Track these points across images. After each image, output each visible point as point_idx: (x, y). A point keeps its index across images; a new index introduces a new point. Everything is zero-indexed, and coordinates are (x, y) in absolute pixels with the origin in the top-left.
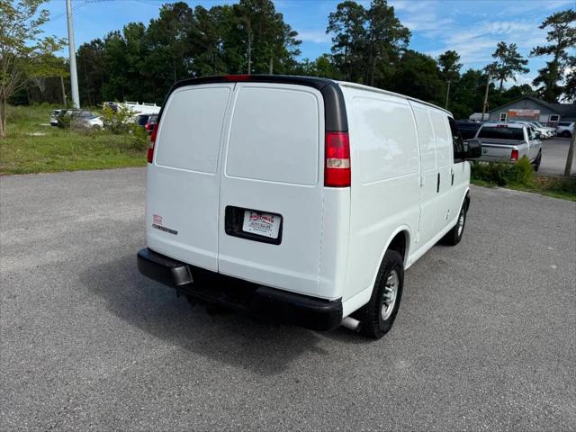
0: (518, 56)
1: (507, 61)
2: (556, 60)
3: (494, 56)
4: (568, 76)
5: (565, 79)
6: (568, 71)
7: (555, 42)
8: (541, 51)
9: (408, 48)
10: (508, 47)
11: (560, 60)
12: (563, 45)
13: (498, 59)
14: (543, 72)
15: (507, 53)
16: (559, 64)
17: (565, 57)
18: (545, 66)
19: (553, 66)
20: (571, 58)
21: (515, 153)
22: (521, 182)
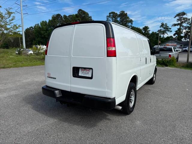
0: (168, 27)
1: (164, 28)
2: (180, 28)
3: (160, 27)
4: (184, 32)
5: (184, 33)
6: (184, 31)
7: (179, 22)
8: (175, 25)
9: (133, 26)
10: (164, 24)
11: (181, 28)
12: (182, 23)
13: (162, 28)
14: (176, 31)
15: (164, 26)
16: (181, 29)
17: (183, 27)
18: (177, 30)
19: (179, 29)
20: (185, 27)
21: (170, 55)
22: (173, 65)
